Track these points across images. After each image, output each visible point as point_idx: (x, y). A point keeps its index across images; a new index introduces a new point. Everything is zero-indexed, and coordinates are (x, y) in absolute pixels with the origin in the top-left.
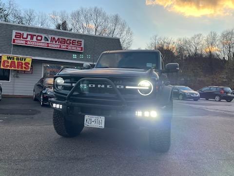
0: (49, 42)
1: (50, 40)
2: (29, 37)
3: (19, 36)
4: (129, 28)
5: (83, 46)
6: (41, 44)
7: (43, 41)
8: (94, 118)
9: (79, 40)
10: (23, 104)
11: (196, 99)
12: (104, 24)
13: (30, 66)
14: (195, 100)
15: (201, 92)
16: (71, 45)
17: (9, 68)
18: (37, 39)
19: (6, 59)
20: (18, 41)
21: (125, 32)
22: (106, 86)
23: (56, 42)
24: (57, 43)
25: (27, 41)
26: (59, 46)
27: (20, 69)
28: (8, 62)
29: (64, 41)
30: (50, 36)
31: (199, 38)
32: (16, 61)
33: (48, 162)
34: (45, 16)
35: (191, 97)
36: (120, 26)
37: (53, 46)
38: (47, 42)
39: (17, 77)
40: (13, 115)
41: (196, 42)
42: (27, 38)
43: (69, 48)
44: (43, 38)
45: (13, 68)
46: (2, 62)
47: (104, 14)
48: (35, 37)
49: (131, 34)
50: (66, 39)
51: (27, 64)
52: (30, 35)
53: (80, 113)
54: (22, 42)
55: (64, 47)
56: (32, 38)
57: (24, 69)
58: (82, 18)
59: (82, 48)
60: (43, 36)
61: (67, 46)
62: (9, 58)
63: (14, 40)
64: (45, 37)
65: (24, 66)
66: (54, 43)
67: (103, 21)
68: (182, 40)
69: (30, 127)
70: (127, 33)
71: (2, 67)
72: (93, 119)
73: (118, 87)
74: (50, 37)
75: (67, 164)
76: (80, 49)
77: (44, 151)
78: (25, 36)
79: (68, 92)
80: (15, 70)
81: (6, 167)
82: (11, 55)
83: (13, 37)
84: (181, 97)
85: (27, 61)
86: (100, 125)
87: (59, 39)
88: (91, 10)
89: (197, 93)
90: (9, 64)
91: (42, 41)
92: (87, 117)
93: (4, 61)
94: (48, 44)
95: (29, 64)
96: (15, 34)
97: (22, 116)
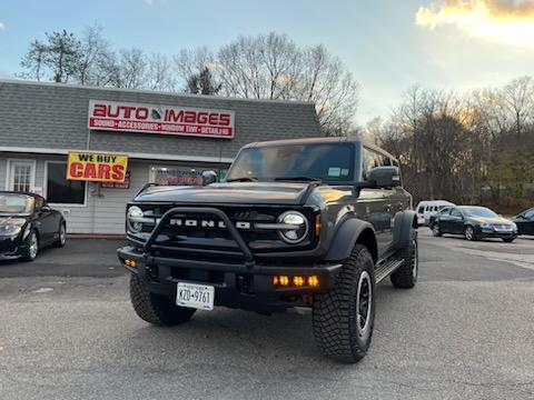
0: (162, 120)
1: (163, 117)
2: (122, 112)
3: (103, 111)
4: (349, 75)
5: (232, 125)
6: (146, 126)
7: (149, 119)
8: (194, 288)
9: (226, 112)
10: (105, 253)
11: (508, 238)
12: (291, 68)
13: (124, 172)
14: (506, 241)
15: (521, 220)
16: (208, 124)
17: (82, 178)
18: (137, 116)
19: (77, 160)
20: (101, 123)
21: (340, 84)
22: (216, 224)
23: (176, 120)
24: (179, 122)
25: (117, 121)
26: (182, 128)
27: (104, 179)
28: (81, 166)
29: (194, 117)
30: (164, 109)
31: (524, 88)
32: (97, 164)
33: (104, 375)
34: (165, 62)
35: (495, 234)
36: (327, 72)
37: (170, 128)
38: (157, 121)
39: (100, 196)
40: (75, 278)
41: (516, 96)
42: (117, 115)
43: (204, 130)
44: (150, 113)
45: (90, 178)
46: (69, 166)
47: (291, 48)
48: (133, 113)
49: (354, 88)
50: (197, 112)
51: (117, 168)
52: (123, 108)
53: (170, 278)
54: (108, 123)
55: (192, 129)
56: (127, 115)
57: (112, 179)
58: (242, 59)
59: (230, 129)
60: (150, 108)
61: (200, 127)
62: (82, 157)
63: (92, 120)
64: (154, 111)
65: (112, 172)
66: (172, 121)
67: (290, 62)
68: (481, 94)
69: (98, 304)
70: (344, 86)
71: (69, 177)
72: (193, 292)
73: (239, 225)
74: (162, 110)
75: (137, 380)
76: (226, 132)
77: (105, 353)
78: (113, 112)
79: (147, 236)
80: (95, 182)
81: (25, 380)
82: (87, 152)
83: (91, 115)
84: (469, 233)
85: (117, 162)
86: (206, 304)
87: (181, 113)
88: (260, 40)
89: (508, 223)
90: (83, 171)
91: (147, 120)
92: (181, 286)
93: (73, 165)
94: (159, 124)
95: (122, 168)
96: (94, 108)
97: (93, 280)
